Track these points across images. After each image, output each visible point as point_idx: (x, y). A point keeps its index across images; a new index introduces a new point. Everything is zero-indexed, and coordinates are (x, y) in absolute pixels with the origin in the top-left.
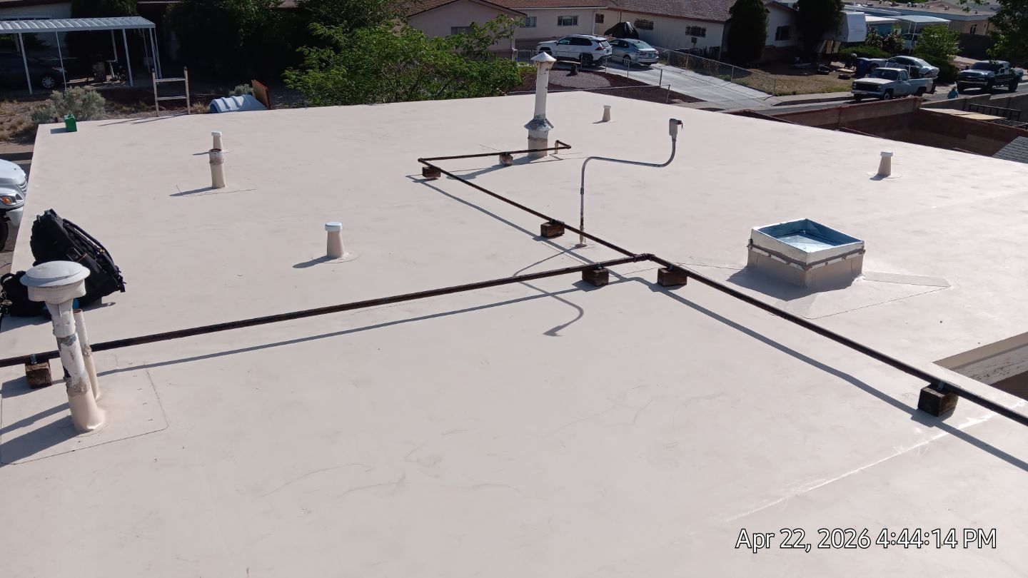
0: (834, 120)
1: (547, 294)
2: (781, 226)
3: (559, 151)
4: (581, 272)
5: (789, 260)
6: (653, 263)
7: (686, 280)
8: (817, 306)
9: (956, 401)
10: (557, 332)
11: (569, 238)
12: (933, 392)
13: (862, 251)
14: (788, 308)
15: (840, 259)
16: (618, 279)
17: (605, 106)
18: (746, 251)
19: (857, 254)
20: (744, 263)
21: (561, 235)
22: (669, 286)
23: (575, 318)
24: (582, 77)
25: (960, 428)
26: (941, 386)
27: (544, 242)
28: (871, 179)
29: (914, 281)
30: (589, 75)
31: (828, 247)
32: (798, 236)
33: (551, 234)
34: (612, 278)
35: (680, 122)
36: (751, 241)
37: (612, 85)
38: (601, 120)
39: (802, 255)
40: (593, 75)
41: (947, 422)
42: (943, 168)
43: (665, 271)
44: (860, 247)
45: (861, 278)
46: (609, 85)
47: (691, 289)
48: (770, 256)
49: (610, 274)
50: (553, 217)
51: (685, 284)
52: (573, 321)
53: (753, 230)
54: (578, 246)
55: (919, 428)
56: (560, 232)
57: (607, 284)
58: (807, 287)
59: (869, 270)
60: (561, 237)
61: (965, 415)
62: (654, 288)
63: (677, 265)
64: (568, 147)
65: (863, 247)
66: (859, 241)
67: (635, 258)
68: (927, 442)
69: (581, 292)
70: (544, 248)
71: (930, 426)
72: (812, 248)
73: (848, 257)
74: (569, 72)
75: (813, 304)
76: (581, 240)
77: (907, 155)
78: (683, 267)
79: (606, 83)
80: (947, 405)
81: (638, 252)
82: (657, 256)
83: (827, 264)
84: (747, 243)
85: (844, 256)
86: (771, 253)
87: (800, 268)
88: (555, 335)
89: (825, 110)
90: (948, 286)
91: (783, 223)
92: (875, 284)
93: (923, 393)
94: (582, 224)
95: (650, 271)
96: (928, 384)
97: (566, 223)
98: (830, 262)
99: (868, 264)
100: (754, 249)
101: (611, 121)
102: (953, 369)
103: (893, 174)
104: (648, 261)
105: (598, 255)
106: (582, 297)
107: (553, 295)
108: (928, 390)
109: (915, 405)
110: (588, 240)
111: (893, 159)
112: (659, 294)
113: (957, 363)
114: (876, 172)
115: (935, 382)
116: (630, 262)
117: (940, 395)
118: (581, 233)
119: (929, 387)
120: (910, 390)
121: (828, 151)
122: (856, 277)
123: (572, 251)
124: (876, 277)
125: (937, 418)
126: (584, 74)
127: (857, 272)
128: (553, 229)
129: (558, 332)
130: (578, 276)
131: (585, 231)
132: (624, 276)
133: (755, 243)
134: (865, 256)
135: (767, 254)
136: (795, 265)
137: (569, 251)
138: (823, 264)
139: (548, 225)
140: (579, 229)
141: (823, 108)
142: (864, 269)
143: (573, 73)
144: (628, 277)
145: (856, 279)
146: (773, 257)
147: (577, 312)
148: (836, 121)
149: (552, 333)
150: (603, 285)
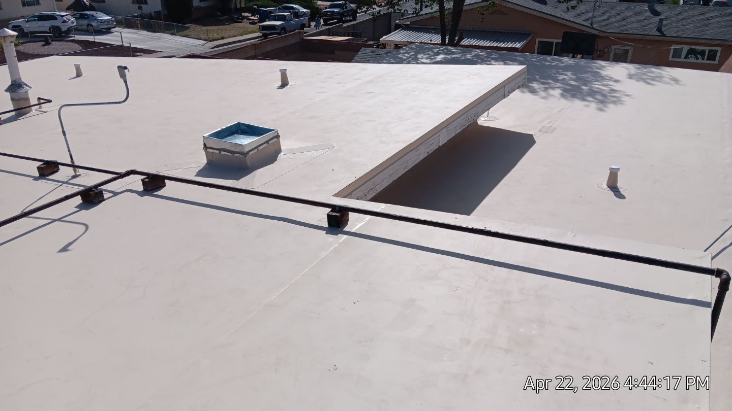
0: (252, 53)
1: (54, 221)
2: (223, 131)
3: (42, 105)
4: (79, 196)
5: (233, 153)
6: (137, 176)
7: (164, 183)
8: (258, 179)
9: (348, 215)
10: (68, 248)
11: (64, 173)
12: (334, 214)
13: (278, 137)
14: (239, 184)
15: (265, 145)
16: (112, 195)
17: (75, 65)
18: (203, 152)
19: (275, 139)
20: (204, 161)
21: (57, 171)
22: (153, 190)
23: (83, 232)
24: (56, 45)
25: (353, 231)
26: (337, 209)
27: (43, 181)
28: (278, 88)
29: (313, 149)
30: (62, 42)
31: (256, 138)
32: (236, 135)
33: (48, 172)
34: (106, 195)
35: (126, 68)
36: (205, 144)
37: (83, 49)
38: (76, 76)
39: (240, 147)
40: (65, 43)
41: (346, 229)
42: (319, 74)
43: (146, 180)
44: (276, 134)
45: (282, 154)
46: (81, 48)
47: (171, 188)
48: (220, 153)
49: (104, 192)
50: (46, 159)
51: (165, 186)
52: (81, 235)
53: (203, 137)
54: (74, 177)
55: (331, 238)
56: (55, 169)
57: (104, 200)
58: (249, 168)
59: (286, 148)
60: (57, 173)
61: (355, 223)
62: (141, 194)
63: (156, 173)
64: (50, 101)
65: (278, 133)
66: (274, 130)
67: (121, 176)
68: (337, 245)
69: (83, 211)
70: (44, 186)
71: (337, 235)
72: (245, 141)
73: (270, 142)
74: (43, 43)
75: (255, 178)
76: (75, 171)
77: (297, 69)
78: (160, 174)
79: (78, 48)
80: (343, 219)
81: (123, 171)
82: (138, 170)
83: (258, 150)
84: (203, 147)
85: (267, 142)
86: (220, 150)
87: (241, 156)
88: (67, 250)
89: (245, 47)
90: (334, 147)
91: (223, 128)
92: (291, 156)
93: (328, 215)
94: (72, 159)
95: (136, 182)
96: (330, 209)
97: (59, 161)
98: (260, 148)
99: (284, 144)
100: (208, 150)
101: (83, 75)
102: (345, 197)
103: (290, 83)
104: (132, 176)
105: (90, 180)
106: (86, 215)
107: (60, 220)
108: (331, 213)
109: (326, 225)
110: (81, 170)
111: (288, 73)
112: (147, 197)
113: (346, 193)
114: (280, 84)
115: (334, 208)
116: (118, 179)
117: (338, 214)
118: (73, 166)
119: (331, 211)
120: (321, 216)
121: (247, 74)
122: (279, 154)
123: (69, 182)
124: (292, 151)
125: (340, 229)
126: (57, 43)
127: (279, 151)
128: (48, 169)
129: (70, 248)
130: (78, 200)
131: (76, 164)
132: (117, 191)
133: (208, 145)
134: (281, 139)
135: (218, 152)
136: (238, 155)
137: (66, 183)
138: (256, 150)
139: (43, 166)
140: (71, 163)
141: (243, 46)
142: (282, 148)
143: (47, 43)
144: (119, 191)
145: (279, 155)
146: (222, 153)
147: (83, 228)
148: (253, 54)
149: (65, 249)
150: (101, 202)
